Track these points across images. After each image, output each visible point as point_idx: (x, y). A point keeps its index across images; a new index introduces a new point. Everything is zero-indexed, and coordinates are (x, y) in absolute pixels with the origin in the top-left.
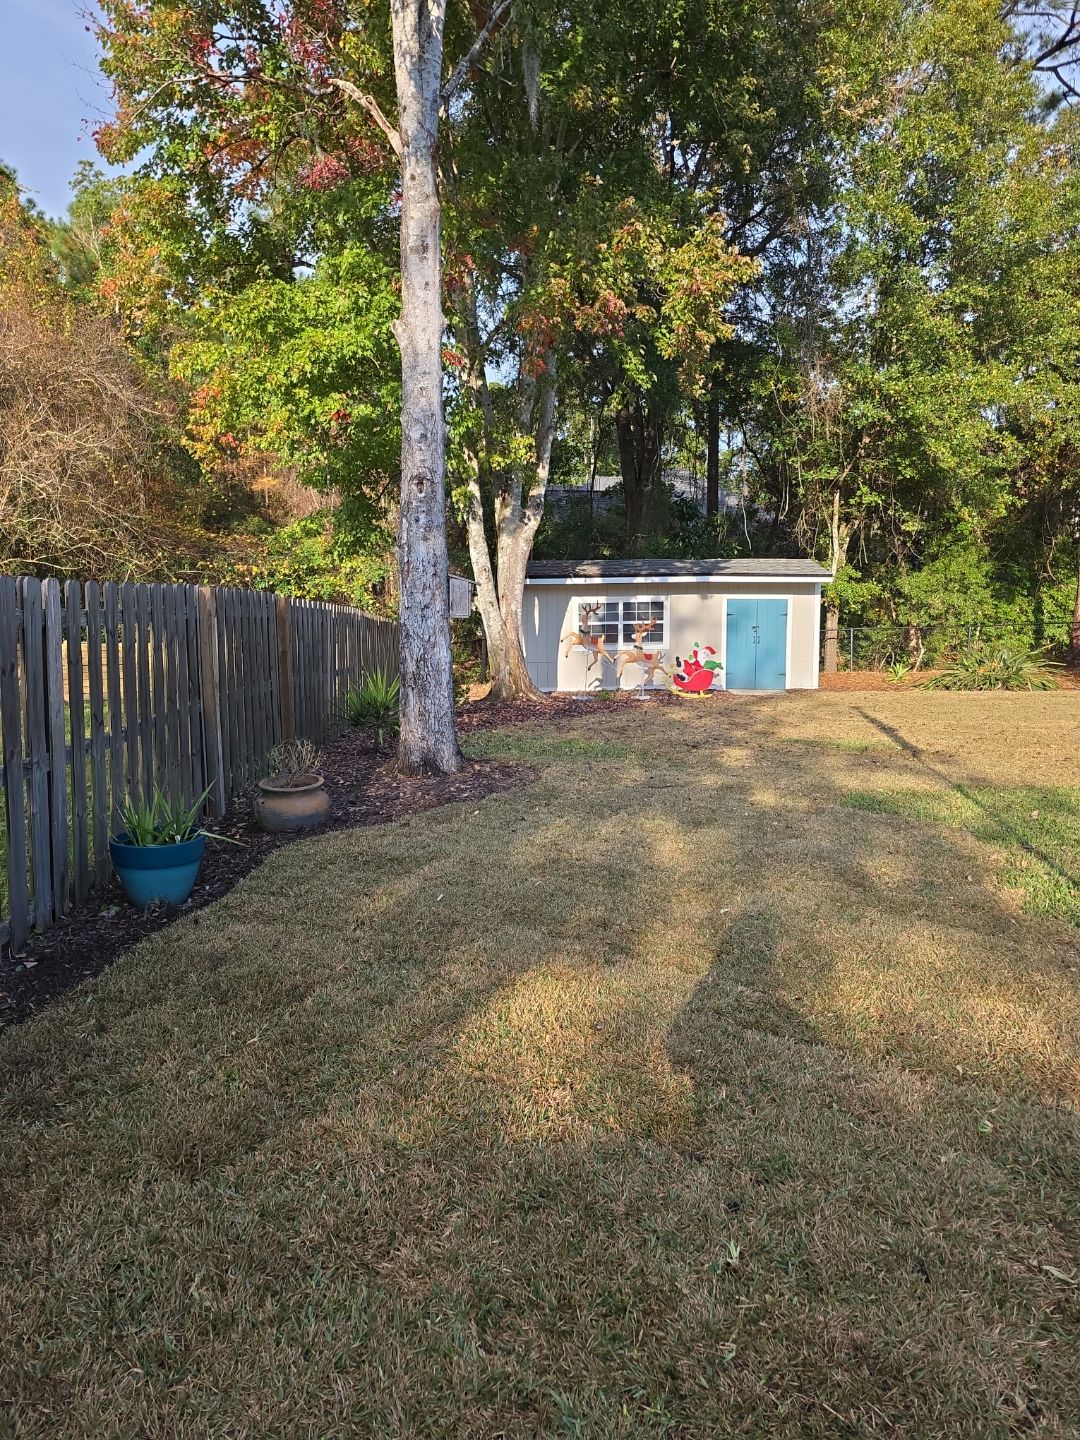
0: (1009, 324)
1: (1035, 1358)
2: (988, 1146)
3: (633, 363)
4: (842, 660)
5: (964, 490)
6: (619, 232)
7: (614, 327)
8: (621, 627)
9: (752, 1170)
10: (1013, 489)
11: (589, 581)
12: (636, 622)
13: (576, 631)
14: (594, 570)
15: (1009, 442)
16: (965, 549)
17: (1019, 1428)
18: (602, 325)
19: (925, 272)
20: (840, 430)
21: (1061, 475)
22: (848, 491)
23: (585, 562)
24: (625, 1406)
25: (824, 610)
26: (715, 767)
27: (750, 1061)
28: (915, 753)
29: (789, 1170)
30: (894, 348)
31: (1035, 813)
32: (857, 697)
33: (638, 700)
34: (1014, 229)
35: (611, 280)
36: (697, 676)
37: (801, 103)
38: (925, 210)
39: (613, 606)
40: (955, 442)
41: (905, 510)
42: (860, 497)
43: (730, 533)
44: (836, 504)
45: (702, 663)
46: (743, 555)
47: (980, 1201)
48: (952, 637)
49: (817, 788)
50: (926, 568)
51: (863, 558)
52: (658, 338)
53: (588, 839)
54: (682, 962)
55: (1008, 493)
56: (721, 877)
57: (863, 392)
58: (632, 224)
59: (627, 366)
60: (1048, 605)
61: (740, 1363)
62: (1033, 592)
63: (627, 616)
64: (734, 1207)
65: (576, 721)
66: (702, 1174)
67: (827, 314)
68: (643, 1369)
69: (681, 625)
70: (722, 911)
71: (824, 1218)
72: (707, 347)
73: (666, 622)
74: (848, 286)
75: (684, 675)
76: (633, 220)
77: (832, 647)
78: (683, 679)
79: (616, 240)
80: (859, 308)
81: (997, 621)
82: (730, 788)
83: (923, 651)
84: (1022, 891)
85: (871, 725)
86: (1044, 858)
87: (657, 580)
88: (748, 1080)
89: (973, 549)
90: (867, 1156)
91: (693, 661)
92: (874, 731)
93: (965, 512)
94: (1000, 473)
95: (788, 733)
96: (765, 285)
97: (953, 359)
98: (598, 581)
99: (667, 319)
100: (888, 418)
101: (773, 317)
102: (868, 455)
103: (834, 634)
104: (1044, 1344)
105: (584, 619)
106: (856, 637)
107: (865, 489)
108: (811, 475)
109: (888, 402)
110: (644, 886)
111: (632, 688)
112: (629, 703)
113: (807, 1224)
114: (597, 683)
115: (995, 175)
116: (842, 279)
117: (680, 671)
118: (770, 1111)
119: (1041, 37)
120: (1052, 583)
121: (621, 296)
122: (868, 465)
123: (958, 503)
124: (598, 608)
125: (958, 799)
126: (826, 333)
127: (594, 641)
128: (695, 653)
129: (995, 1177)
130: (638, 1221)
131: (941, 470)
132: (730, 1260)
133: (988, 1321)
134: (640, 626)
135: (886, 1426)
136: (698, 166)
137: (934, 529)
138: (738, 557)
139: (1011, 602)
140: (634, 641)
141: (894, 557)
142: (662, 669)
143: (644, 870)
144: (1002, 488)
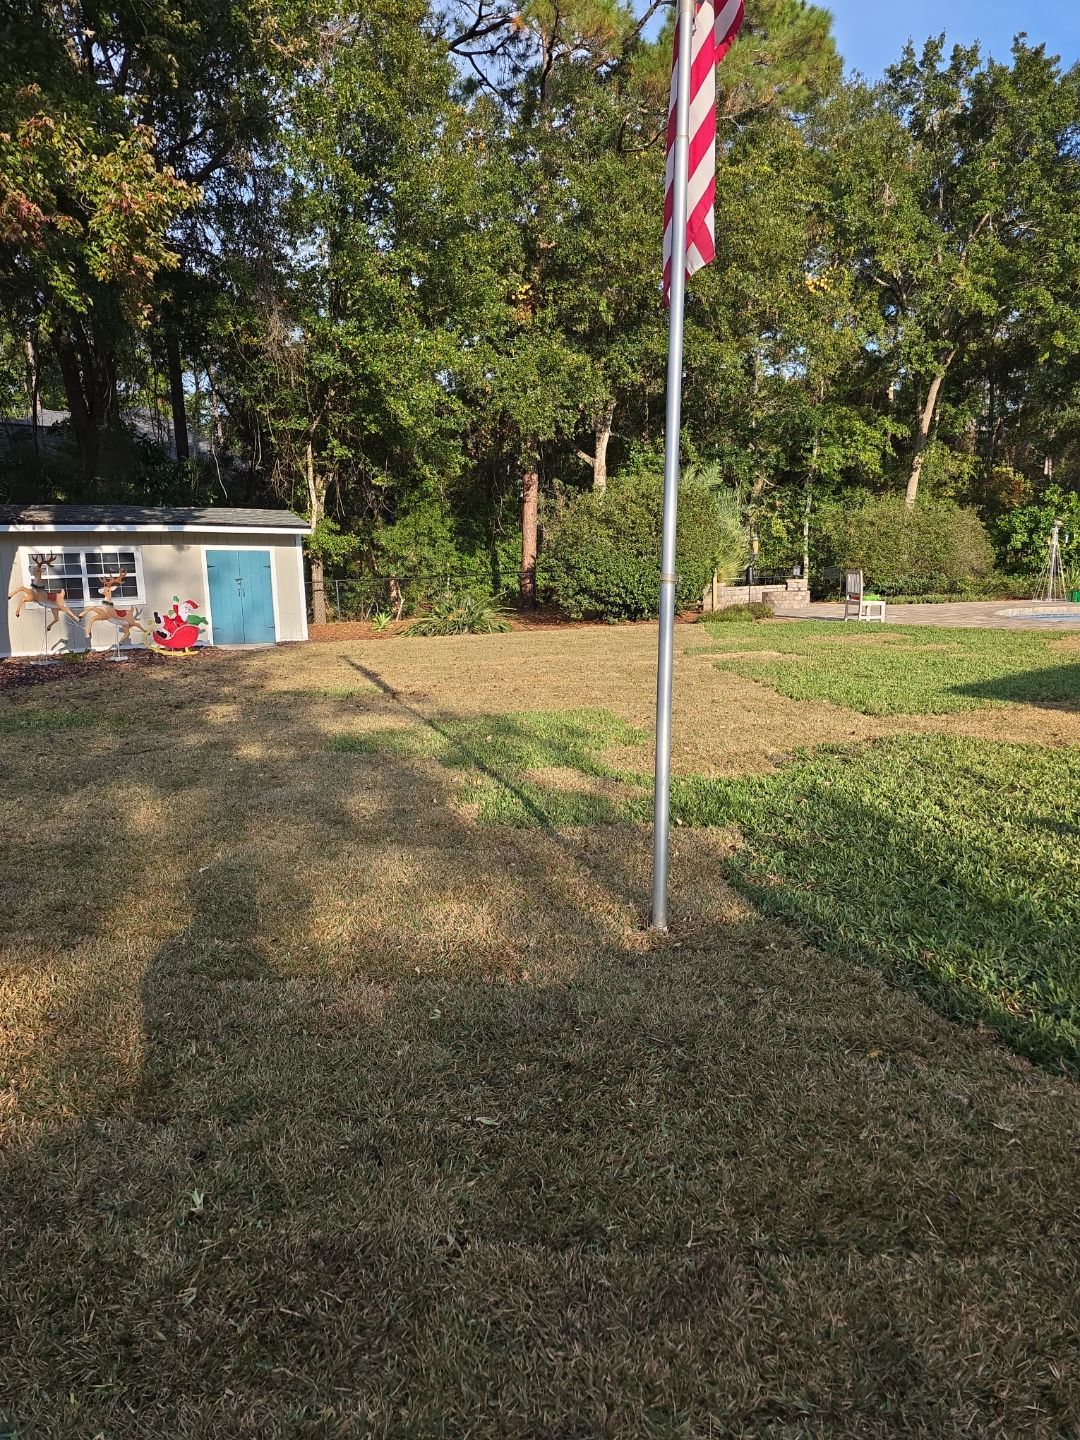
0: (449, 293)
1: (465, 1198)
2: (436, 1031)
3: (61, 280)
4: (331, 611)
5: (423, 449)
6: (24, 124)
7: (30, 236)
8: (85, 581)
9: (219, 1115)
10: (465, 451)
11: (38, 528)
12: (103, 575)
13: (28, 585)
14: (45, 516)
15: (457, 405)
16: (431, 504)
17: (449, 1261)
18: (14, 231)
19: (371, 230)
20: (306, 381)
21: (502, 439)
22: (320, 445)
23: (32, 506)
24: (72, 1395)
25: (308, 563)
26: (200, 725)
27: (222, 1012)
28: (394, 695)
29: (257, 1104)
30: (349, 303)
31: (489, 737)
32: (345, 646)
33: (114, 662)
34: (445, 202)
35: (20, 179)
36: (182, 632)
37: (229, 24)
38: (364, 167)
39: (74, 557)
40: (413, 402)
41: (374, 465)
42: (332, 450)
43: (203, 481)
44: (310, 455)
45: (184, 618)
46: (218, 504)
47: (428, 1080)
48: (427, 588)
49: (302, 736)
50: (398, 522)
51: (341, 512)
52: (87, 255)
53: (47, 818)
54: (154, 930)
55: (462, 454)
56: (201, 837)
57: (323, 343)
58: (41, 117)
59: (54, 284)
60: (502, 558)
61: (200, 1302)
62: (489, 545)
63: (92, 569)
64: (200, 1156)
65: (36, 690)
66: (167, 1136)
67: (281, 258)
68: (94, 1349)
69: (156, 578)
70: (201, 870)
71: (288, 1139)
72: (150, 274)
73: (139, 574)
74: (302, 233)
75: (166, 632)
76: (41, 113)
77: (319, 598)
78: (165, 636)
79: (21, 133)
80: (313, 258)
81: (463, 573)
82: (214, 745)
83: (402, 601)
84: (476, 806)
85: (356, 672)
86: (494, 775)
87: (122, 528)
88: (220, 1030)
89: (437, 505)
90: (332, 1069)
91: (174, 616)
92: (359, 677)
93: (426, 470)
94: (453, 434)
95: (277, 685)
96: (212, 214)
97: (402, 320)
98: (50, 528)
99: (97, 236)
100: (350, 372)
101: (225, 251)
102: (335, 409)
103: (320, 586)
104: (472, 1183)
105: (37, 571)
106: (342, 590)
107: (335, 442)
108: (281, 424)
109: (346, 355)
110: (114, 859)
111: (106, 648)
112: (103, 664)
113: (272, 1149)
114: (62, 645)
115: (425, 146)
116: (294, 224)
117: (161, 628)
118: (240, 1055)
119: (456, 21)
120: (504, 538)
121: (35, 200)
122: (335, 418)
123: (419, 461)
124: (52, 559)
125: (428, 733)
126: (282, 279)
127: (52, 598)
128: (176, 608)
129: (441, 1054)
130: (94, 1204)
131: (402, 428)
132: (193, 1209)
133: (429, 1180)
134: (108, 580)
135: (338, 1305)
136: (123, 67)
137: (403, 485)
138: (215, 505)
139: (472, 554)
140: (103, 596)
141: (371, 511)
142: (139, 626)
143: (115, 841)
144: (455, 448)
